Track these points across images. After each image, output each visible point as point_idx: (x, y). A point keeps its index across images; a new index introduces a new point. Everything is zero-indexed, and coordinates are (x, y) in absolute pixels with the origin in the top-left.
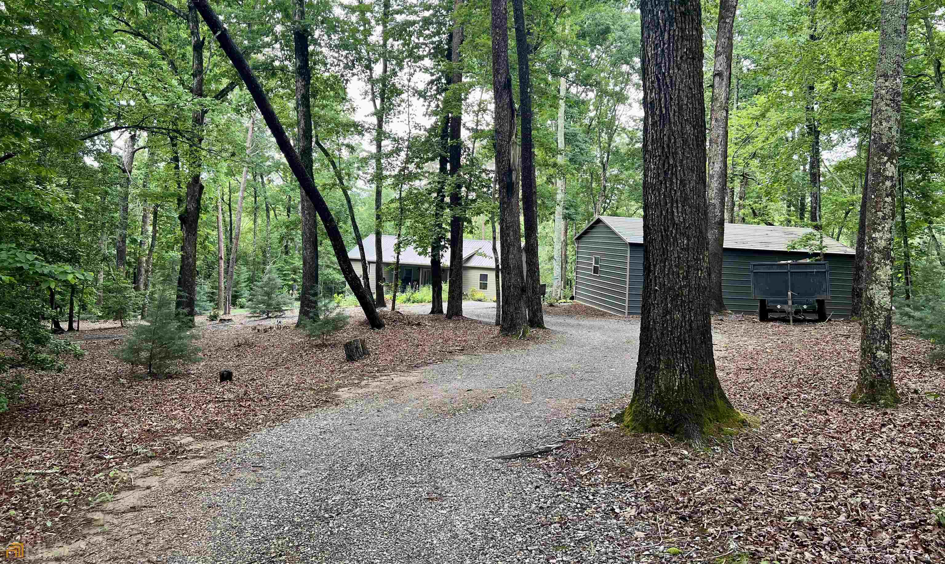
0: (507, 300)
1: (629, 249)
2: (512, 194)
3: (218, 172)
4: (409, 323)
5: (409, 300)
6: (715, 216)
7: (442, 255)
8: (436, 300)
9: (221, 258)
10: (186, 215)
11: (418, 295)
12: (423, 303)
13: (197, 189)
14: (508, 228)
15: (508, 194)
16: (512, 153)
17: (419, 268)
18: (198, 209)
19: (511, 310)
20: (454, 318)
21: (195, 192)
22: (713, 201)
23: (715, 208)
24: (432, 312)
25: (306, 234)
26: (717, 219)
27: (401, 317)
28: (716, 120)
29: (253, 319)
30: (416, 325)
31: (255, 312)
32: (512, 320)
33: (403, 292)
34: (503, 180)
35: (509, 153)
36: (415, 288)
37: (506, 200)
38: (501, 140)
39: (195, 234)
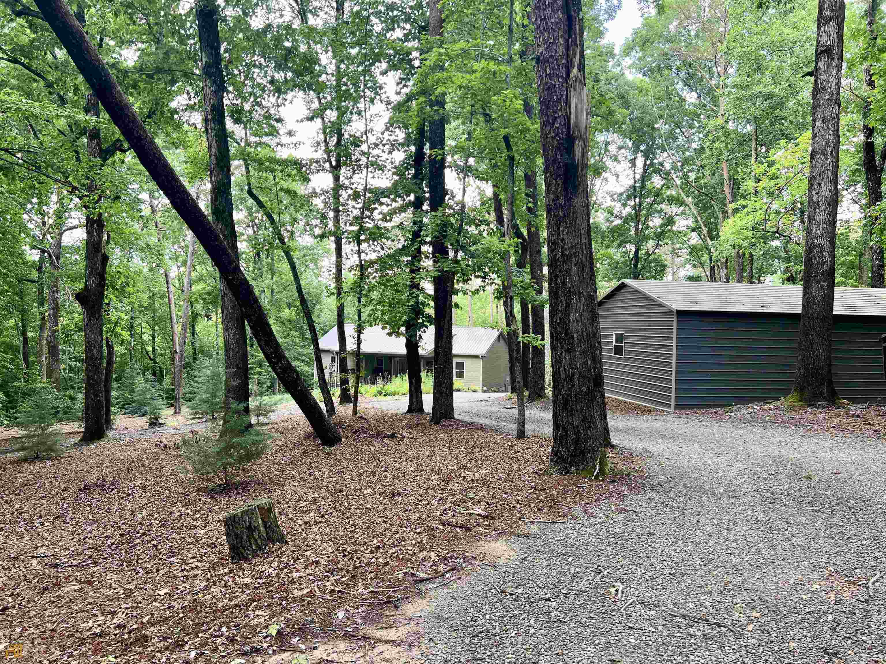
0: (566, 403)
1: (675, 319)
2: (576, 188)
3: (160, 255)
4: (378, 434)
5: (380, 393)
6: (823, 263)
7: (420, 337)
8: (414, 395)
9: (176, 352)
10: (85, 293)
11: (390, 387)
12: (396, 397)
13: (99, 259)
14: (567, 258)
15: (565, 189)
16: (574, 102)
17: (390, 357)
18: (102, 284)
19: (576, 424)
20: (443, 422)
21: (95, 263)
22: (819, 241)
23: (822, 251)
24: (410, 411)
25: (227, 309)
26: (826, 267)
27: (366, 426)
28: (824, 120)
29: (194, 421)
30: (389, 437)
31: (196, 413)
32: (577, 441)
33: (373, 383)
34: (555, 161)
35: (568, 103)
36: (387, 379)
37: (562, 201)
38: (551, 76)
39: (99, 318)
